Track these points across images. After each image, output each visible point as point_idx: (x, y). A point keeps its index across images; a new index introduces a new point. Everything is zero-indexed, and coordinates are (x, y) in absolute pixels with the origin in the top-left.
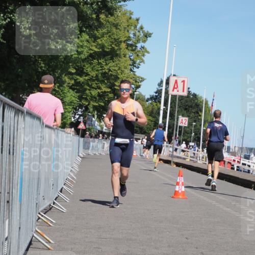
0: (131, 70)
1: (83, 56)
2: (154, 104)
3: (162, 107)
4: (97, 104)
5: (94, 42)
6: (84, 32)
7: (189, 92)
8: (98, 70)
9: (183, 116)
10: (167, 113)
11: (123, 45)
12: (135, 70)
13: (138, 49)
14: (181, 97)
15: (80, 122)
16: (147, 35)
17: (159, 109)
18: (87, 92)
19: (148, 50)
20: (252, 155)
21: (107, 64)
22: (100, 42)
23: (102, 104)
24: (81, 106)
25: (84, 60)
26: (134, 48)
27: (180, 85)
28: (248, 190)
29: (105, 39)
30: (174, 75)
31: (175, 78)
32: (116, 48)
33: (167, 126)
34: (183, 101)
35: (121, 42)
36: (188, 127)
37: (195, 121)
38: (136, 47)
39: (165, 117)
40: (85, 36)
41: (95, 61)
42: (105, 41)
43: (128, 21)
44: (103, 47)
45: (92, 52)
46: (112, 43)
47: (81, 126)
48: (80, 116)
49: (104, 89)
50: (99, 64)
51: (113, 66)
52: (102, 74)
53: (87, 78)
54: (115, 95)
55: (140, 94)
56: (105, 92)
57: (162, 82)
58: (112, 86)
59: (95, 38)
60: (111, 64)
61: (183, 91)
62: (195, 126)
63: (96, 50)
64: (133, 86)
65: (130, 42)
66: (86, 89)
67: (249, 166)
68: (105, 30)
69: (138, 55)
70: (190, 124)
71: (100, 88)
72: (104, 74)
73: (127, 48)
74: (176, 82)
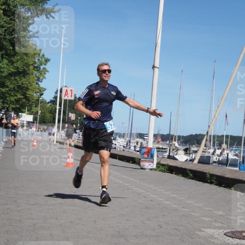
0: (37, 84)
1: (4, 75)
2: (53, 105)
3: (58, 107)
4: (15, 107)
5: (11, 65)
6: (5, 58)
7: (75, 97)
8: (14, 84)
9: (72, 113)
10: (61, 111)
11: (31, 67)
12: (40, 83)
13: (41, 69)
14: (70, 101)
15: (3, 119)
16: (47, 61)
17: (56, 109)
18: (8, 98)
19: (48, 70)
20: (117, 138)
21: (20, 80)
22: (16, 65)
23: (18, 106)
24: (3, 108)
25: (5, 77)
26: (38, 69)
27: (69, 93)
28: (114, 160)
29: (19, 63)
30: (66, 86)
31: (66, 88)
32: (27, 69)
33: (61, 120)
34: (72, 103)
35: (30, 65)
36: (76, 120)
37: (80, 117)
38: (40, 68)
39: (59, 114)
40: (5, 61)
41: (13, 78)
42: (19, 64)
43: (34, 51)
44: (17, 68)
45: (10, 72)
46: (24, 66)
47: (4, 121)
48: (3, 114)
49: (19, 96)
50: (15, 79)
51: (25, 81)
52: (17, 86)
53: (7, 89)
54: (26, 100)
55: (43, 99)
56: (20, 98)
57: (57, 91)
58: (24, 95)
59: (12, 63)
60: (24, 80)
61: (72, 97)
62: (80, 119)
63: (13, 70)
64: (38, 94)
65: (36, 65)
66: (7, 97)
67: (115, 144)
68: (19, 58)
69: (41, 74)
70: (76, 118)
71: (16, 96)
72: (19, 87)
73: (34, 69)
74: (67, 91)
